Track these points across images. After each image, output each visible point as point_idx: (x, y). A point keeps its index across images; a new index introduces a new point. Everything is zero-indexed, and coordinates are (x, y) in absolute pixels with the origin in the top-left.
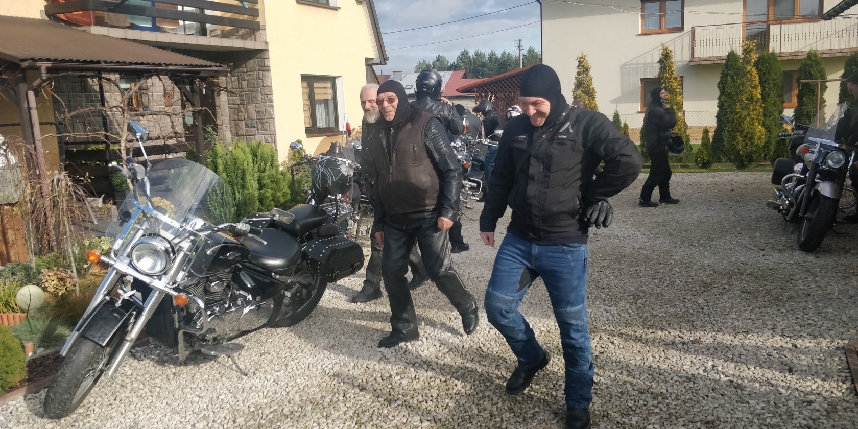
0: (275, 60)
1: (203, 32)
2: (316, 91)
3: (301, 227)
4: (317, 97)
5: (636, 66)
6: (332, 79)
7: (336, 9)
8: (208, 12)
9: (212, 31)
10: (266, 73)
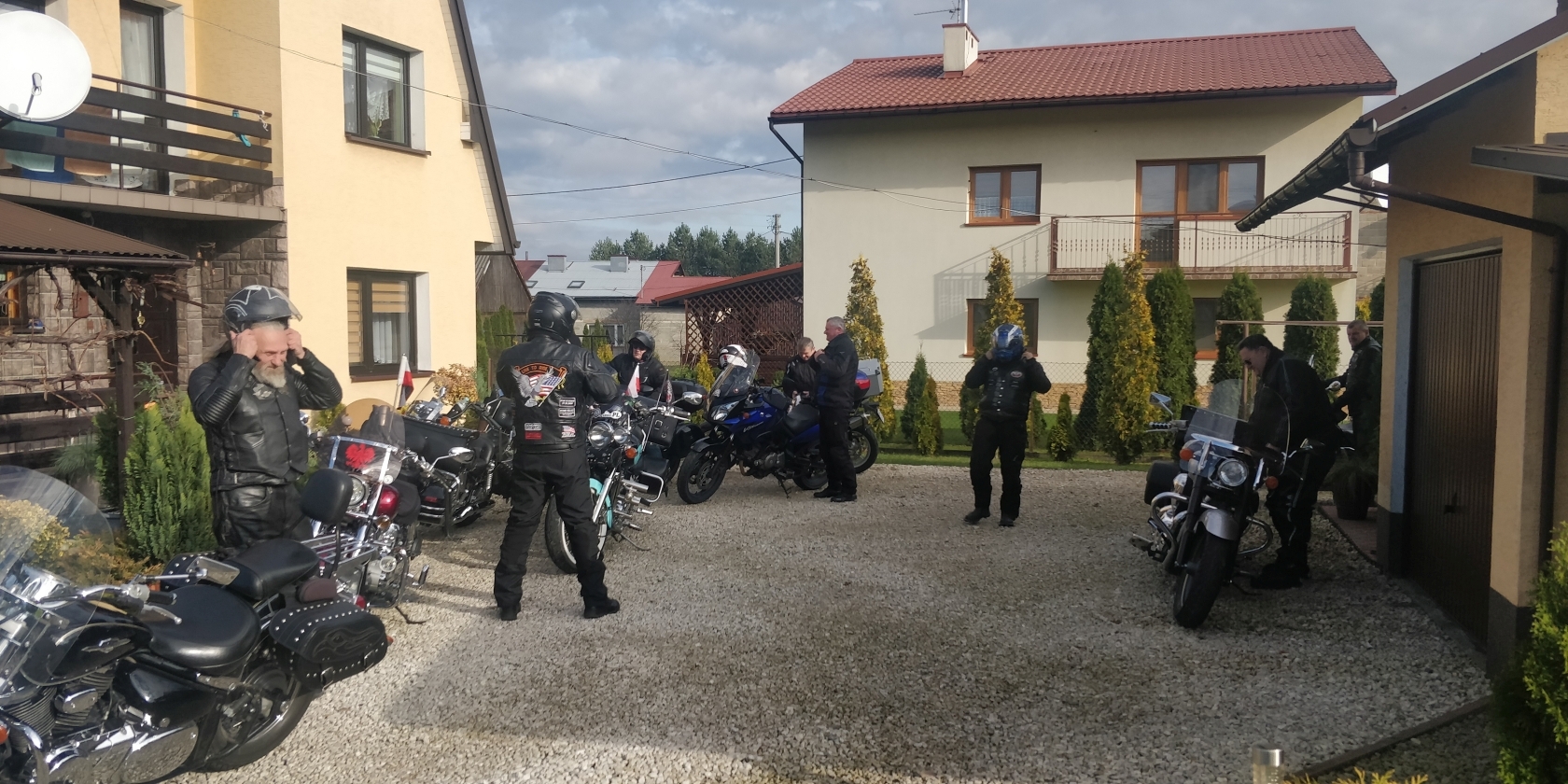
0: (296, 241)
1: (162, 187)
2: (375, 297)
3: (264, 584)
4: (376, 309)
5: (959, 278)
6: (409, 278)
7: (423, 154)
8: (173, 151)
9: (178, 182)
10: (280, 263)
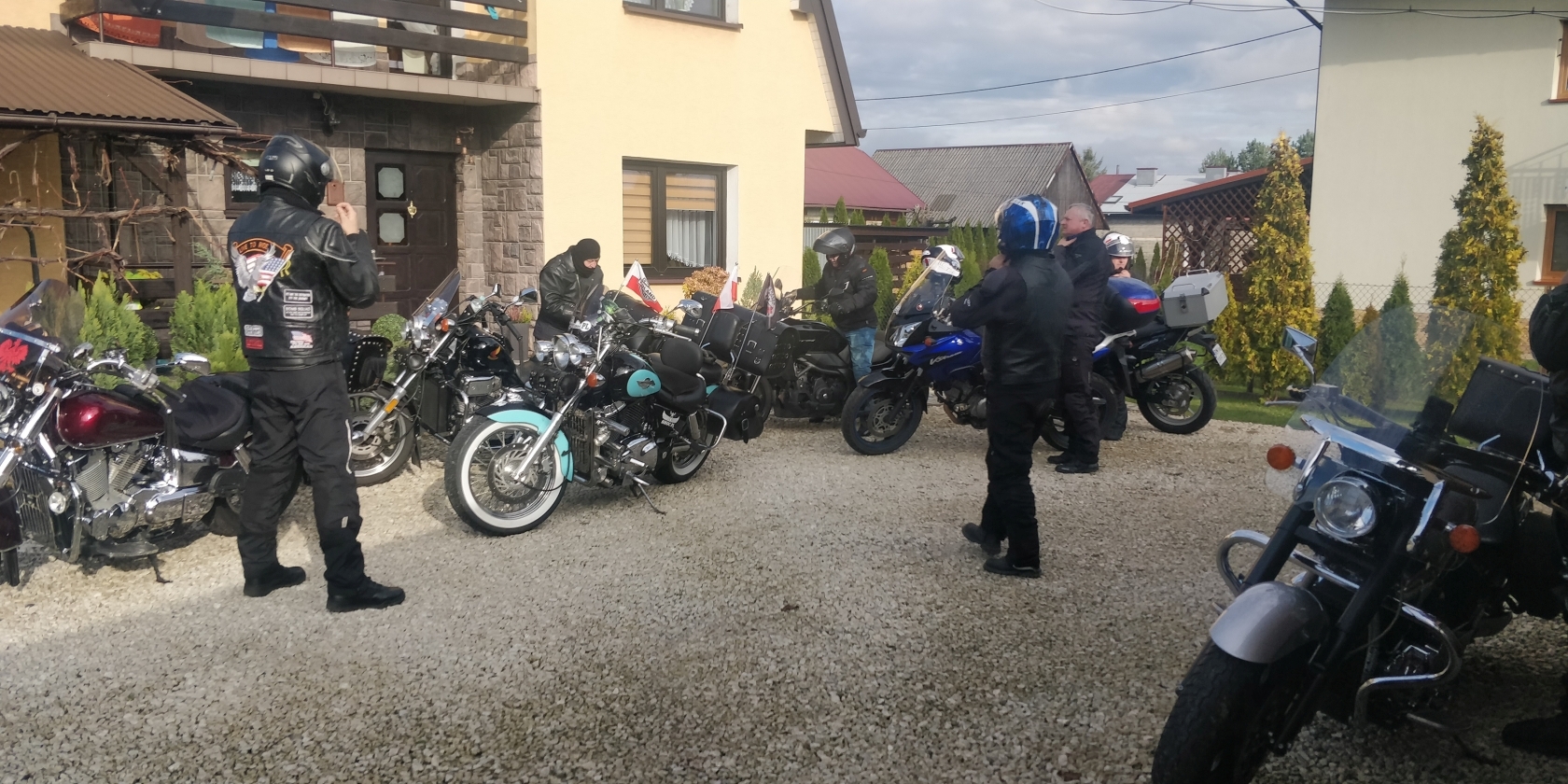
0: (550, 124)
4: (670, 205)
6: (718, 173)
7: (736, 27)
10: (536, 150)
